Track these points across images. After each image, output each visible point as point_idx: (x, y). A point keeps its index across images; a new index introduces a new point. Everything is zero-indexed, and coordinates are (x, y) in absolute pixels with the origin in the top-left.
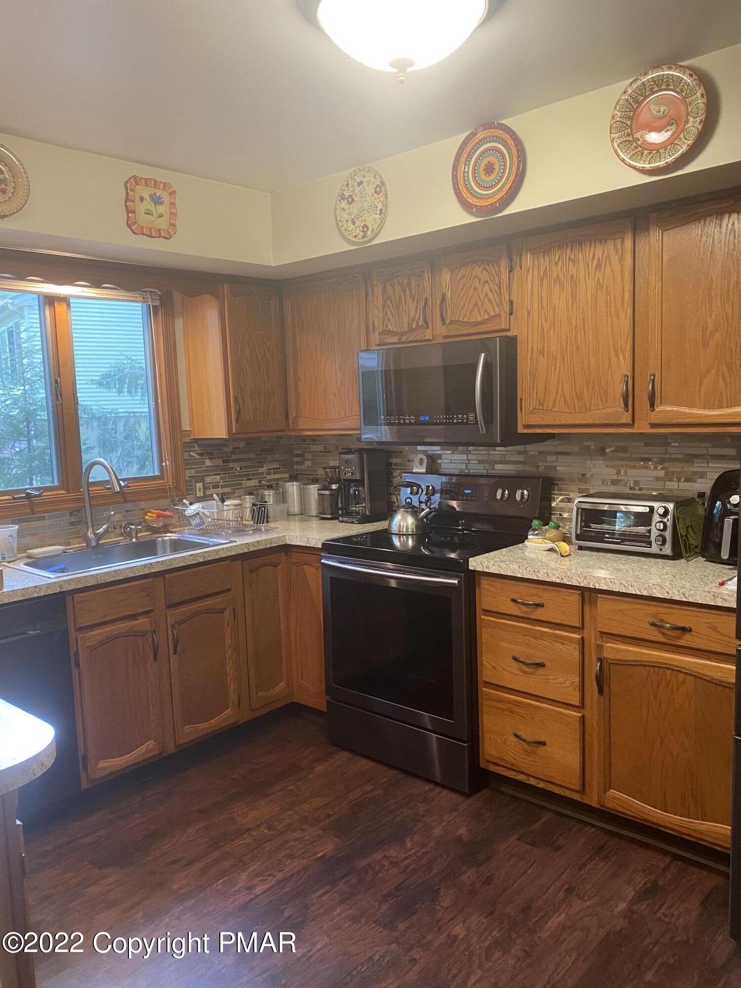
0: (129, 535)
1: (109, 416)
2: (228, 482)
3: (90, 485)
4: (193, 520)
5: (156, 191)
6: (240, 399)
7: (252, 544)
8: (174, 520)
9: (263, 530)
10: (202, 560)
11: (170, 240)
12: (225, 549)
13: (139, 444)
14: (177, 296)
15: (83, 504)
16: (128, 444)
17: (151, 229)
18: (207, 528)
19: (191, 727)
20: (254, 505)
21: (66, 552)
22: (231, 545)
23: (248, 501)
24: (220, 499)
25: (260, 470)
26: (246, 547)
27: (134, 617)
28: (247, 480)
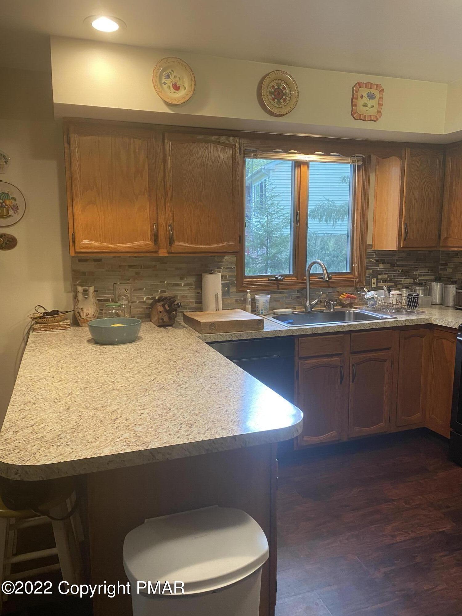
0: (329, 307)
1: (312, 235)
2: (392, 279)
3: (310, 275)
4: (369, 301)
5: (371, 90)
6: (408, 225)
7: (408, 321)
8: (357, 301)
9: (415, 312)
10: (374, 327)
11: (377, 121)
12: (390, 322)
13: (328, 253)
14: (373, 158)
15: (306, 286)
16: (322, 252)
17: (365, 115)
18: (378, 307)
19: (358, 429)
20: (409, 295)
21: (294, 313)
22: (394, 320)
23: (405, 292)
24: (387, 290)
25: (415, 273)
26: (404, 322)
27: (331, 356)
28: (405, 279)
